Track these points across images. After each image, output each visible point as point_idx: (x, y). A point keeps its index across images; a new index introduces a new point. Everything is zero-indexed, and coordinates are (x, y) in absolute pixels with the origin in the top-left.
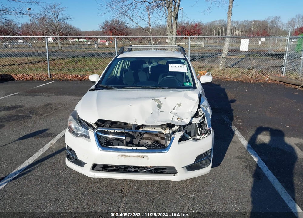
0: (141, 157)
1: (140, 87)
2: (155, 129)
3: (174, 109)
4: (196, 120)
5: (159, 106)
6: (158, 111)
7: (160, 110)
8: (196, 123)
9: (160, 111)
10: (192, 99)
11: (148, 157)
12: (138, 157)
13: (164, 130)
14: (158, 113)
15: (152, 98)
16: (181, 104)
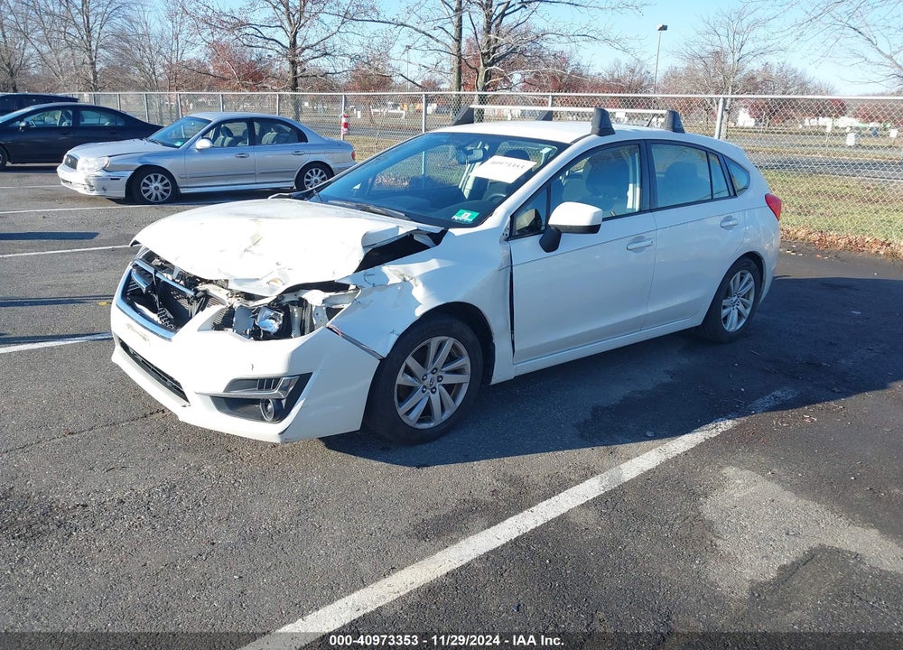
0: (143, 338)
2: (220, 292)
4: (312, 297)
5: (257, 240)
6: (246, 250)
7: (254, 249)
9: (252, 253)
11: (149, 341)
12: (141, 336)
13: (229, 297)
14: (241, 255)
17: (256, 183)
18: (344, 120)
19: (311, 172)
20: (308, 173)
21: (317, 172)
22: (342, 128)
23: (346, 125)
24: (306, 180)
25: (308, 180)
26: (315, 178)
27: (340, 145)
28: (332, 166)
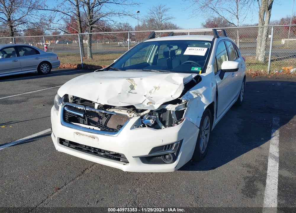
0: (92, 137)
1: (142, 70)
2: (121, 111)
3: (150, 92)
4: (171, 107)
5: (132, 87)
6: (129, 92)
7: (132, 91)
8: (170, 111)
9: (132, 93)
10: (175, 83)
11: (98, 138)
12: (90, 137)
13: (129, 113)
14: (128, 94)
15: (126, 78)
16: (159, 87)
17: (22, 71)
18: (45, 46)
19: (43, 65)
20: (42, 66)
21: (45, 65)
22: (45, 49)
23: (46, 48)
24: (41, 68)
25: (42, 68)
26: (45, 67)
27: (52, 54)
28: (51, 62)
